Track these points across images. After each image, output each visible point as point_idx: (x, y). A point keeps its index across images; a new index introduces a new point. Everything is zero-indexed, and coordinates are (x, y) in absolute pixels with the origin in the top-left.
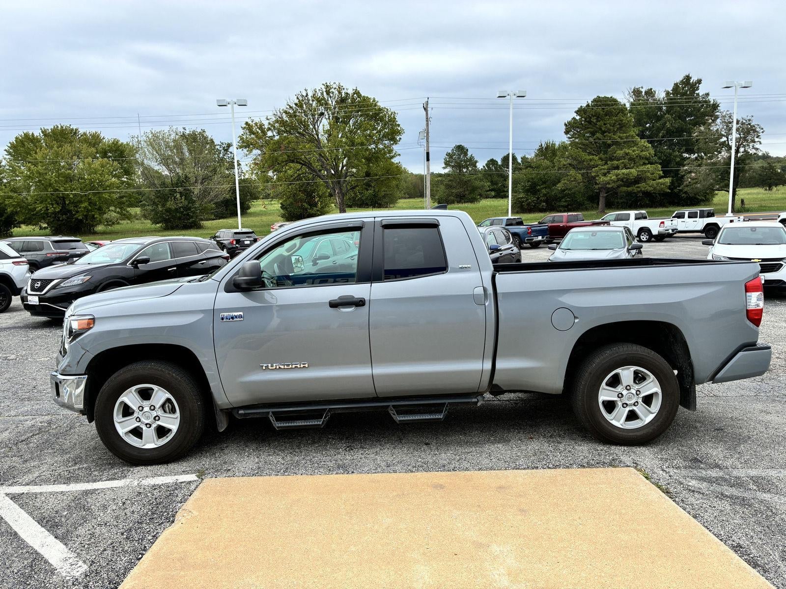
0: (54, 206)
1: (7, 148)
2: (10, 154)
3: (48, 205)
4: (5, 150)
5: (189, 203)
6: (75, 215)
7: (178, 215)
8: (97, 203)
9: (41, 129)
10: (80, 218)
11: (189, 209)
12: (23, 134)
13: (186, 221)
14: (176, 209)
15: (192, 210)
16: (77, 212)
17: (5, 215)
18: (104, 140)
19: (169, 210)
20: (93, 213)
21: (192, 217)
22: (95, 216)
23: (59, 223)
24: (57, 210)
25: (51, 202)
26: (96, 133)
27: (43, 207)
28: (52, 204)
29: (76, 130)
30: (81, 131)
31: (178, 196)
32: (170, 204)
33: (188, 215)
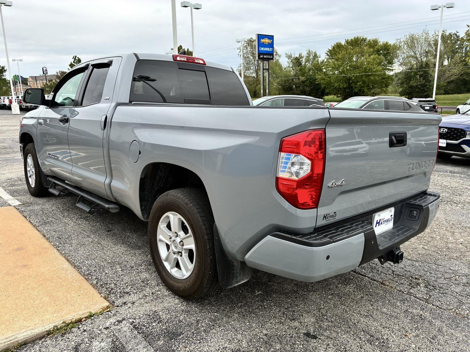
0: (344, 84)
1: (326, 52)
2: (328, 55)
3: (341, 84)
4: (326, 53)
5: (426, 82)
6: (354, 89)
7: (417, 90)
8: (367, 82)
9: (345, 40)
10: (357, 91)
11: (426, 86)
12: (336, 44)
13: (421, 94)
14: (417, 86)
15: (427, 86)
16: (356, 88)
17: (321, 89)
18: (380, 43)
19: (411, 87)
20: (364, 88)
21: (427, 92)
22: (365, 90)
23: (346, 94)
24: (345, 86)
25: (342, 82)
26: (376, 39)
27: (338, 85)
28: (343, 83)
29: (366, 38)
30: (368, 39)
31: (418, 77)
32: (413, 83)
33: (424, 90)
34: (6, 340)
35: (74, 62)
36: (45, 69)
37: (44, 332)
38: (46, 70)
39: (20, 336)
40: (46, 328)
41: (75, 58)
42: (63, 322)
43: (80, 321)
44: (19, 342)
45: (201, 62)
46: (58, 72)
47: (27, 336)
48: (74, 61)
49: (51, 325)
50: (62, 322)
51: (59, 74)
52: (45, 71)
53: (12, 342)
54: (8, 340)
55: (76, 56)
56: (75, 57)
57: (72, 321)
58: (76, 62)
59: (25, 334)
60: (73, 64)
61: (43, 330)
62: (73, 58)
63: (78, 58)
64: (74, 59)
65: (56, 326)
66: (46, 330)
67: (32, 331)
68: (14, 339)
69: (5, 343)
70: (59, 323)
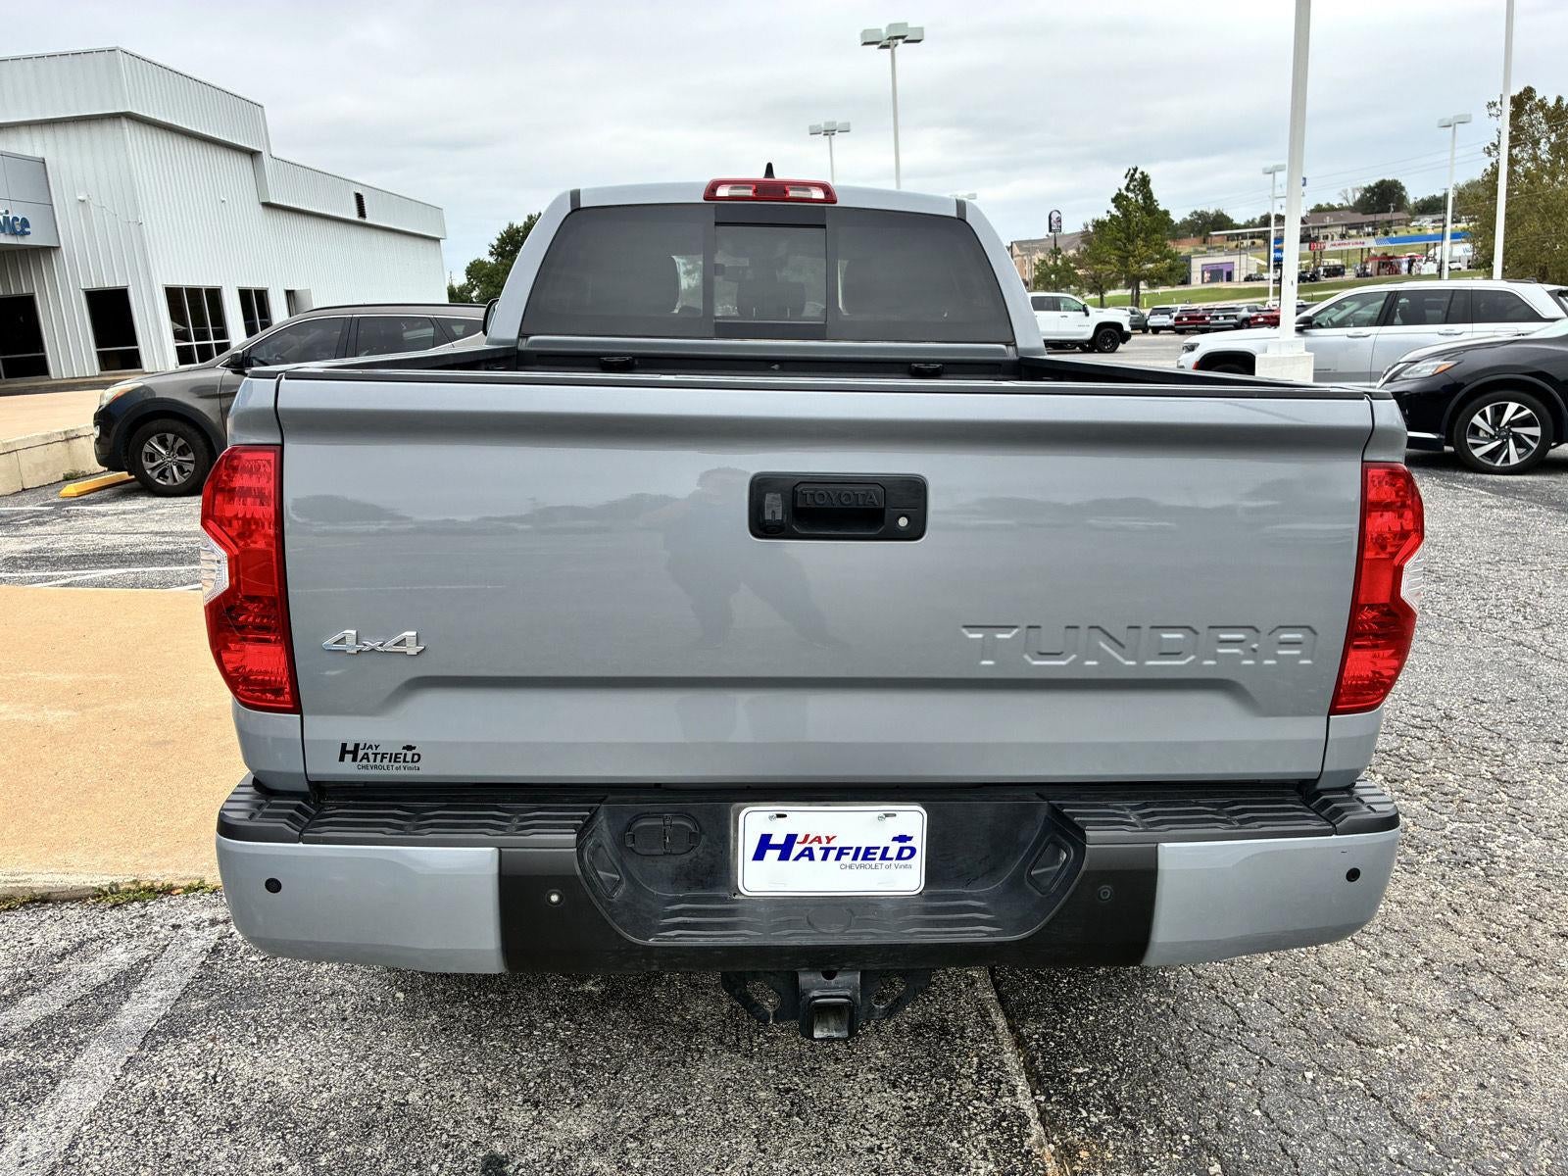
34: (9, 878)
35: (1127, 189)
36: (1055, 216)
37: (88, 888)
38: (1059, 220)
39: (38, 879)
40: (94, 880)
41: (1133, 175)
42: (134, 882)
43: (168, 891)
44: (35, 891)
45: (818, 194)
46: (1090, 222)
47: (51, 884)
48: (1128, 185)
49: (105, 878)
50: (132, 879)
51: (1091, 229)
52: (1055, 223)
53: (20, 885)
54: (14, 878)
55: (1135, 170)
56: (1132, 171)
57: (152, 885)
58: (1135, 186)
59: (48, 878)
60: (1125, 193)
61: (88, 884)
62: (1126, 177)
63: (1142, 173)
64: (1128, 179)
65: (116, 885)
66: (93, 885)
67: (64, 877)
68: (25, 881)
69: (5, 882)
70: (124, 878)
